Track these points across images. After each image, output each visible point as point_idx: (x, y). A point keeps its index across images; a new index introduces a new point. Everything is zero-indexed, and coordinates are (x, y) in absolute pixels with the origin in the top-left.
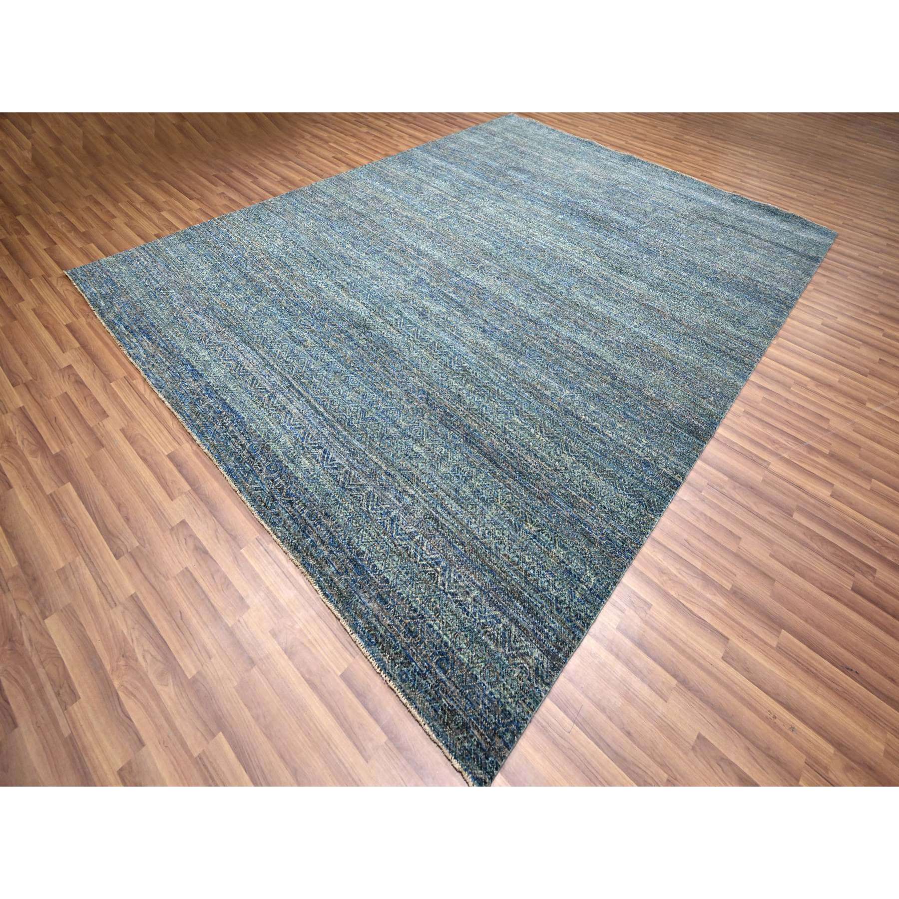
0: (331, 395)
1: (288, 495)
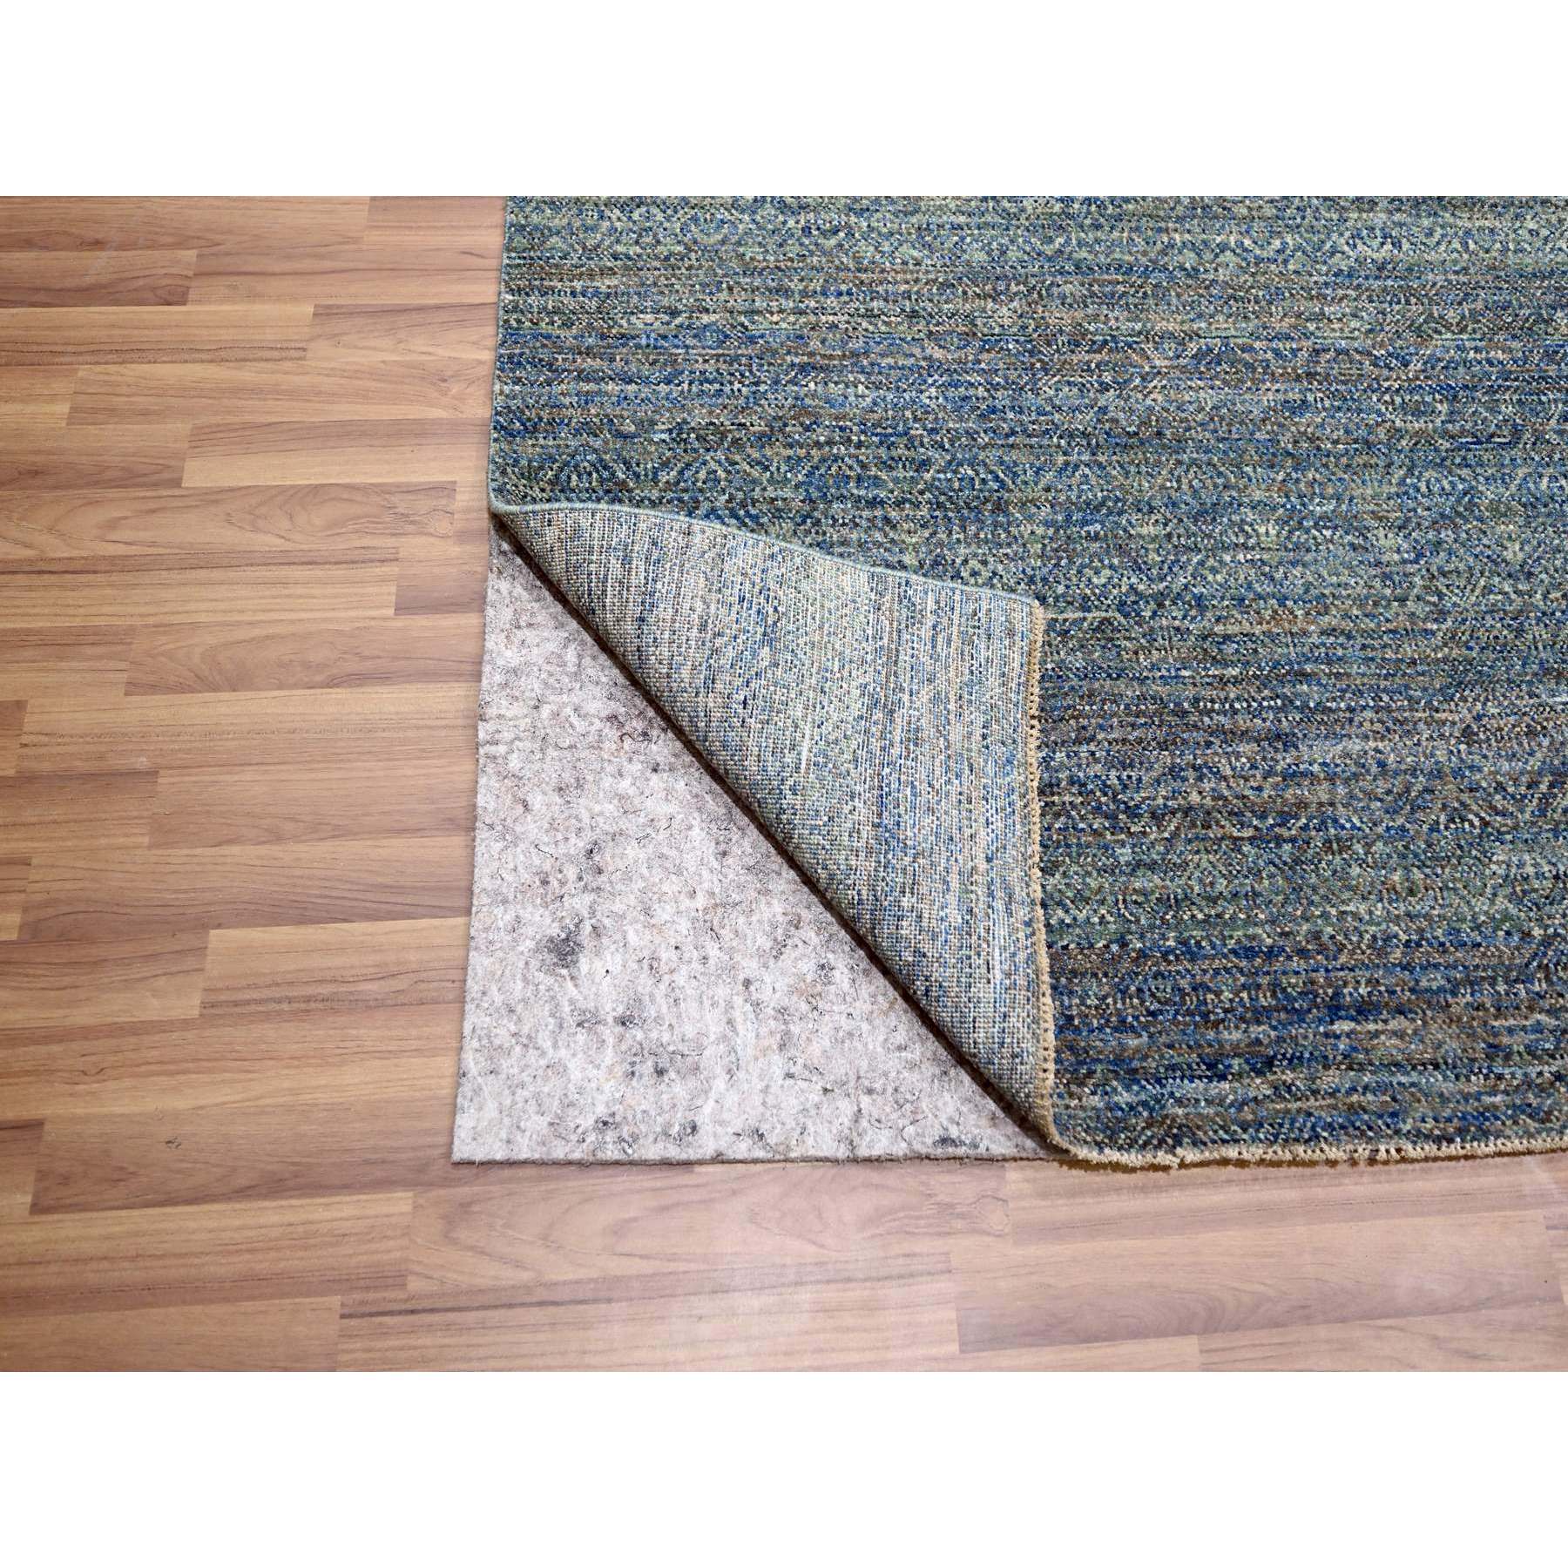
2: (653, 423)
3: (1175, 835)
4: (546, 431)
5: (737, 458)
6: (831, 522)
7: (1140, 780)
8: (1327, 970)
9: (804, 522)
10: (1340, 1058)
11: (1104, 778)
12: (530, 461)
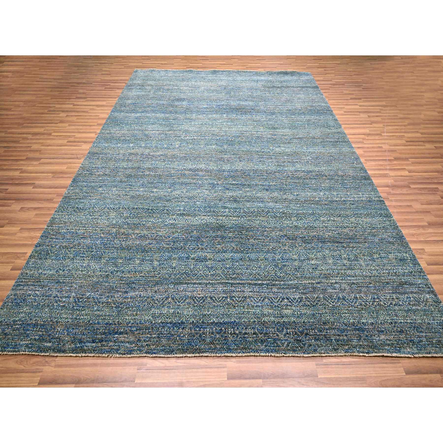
0: (254, 272)
1: (302, 333)
3: (104, 306)
4: (42, 246)
5: (67, 250)
7: (103, 298)
8: (118, 327)
10: (113, 341)
11: (98, 297)
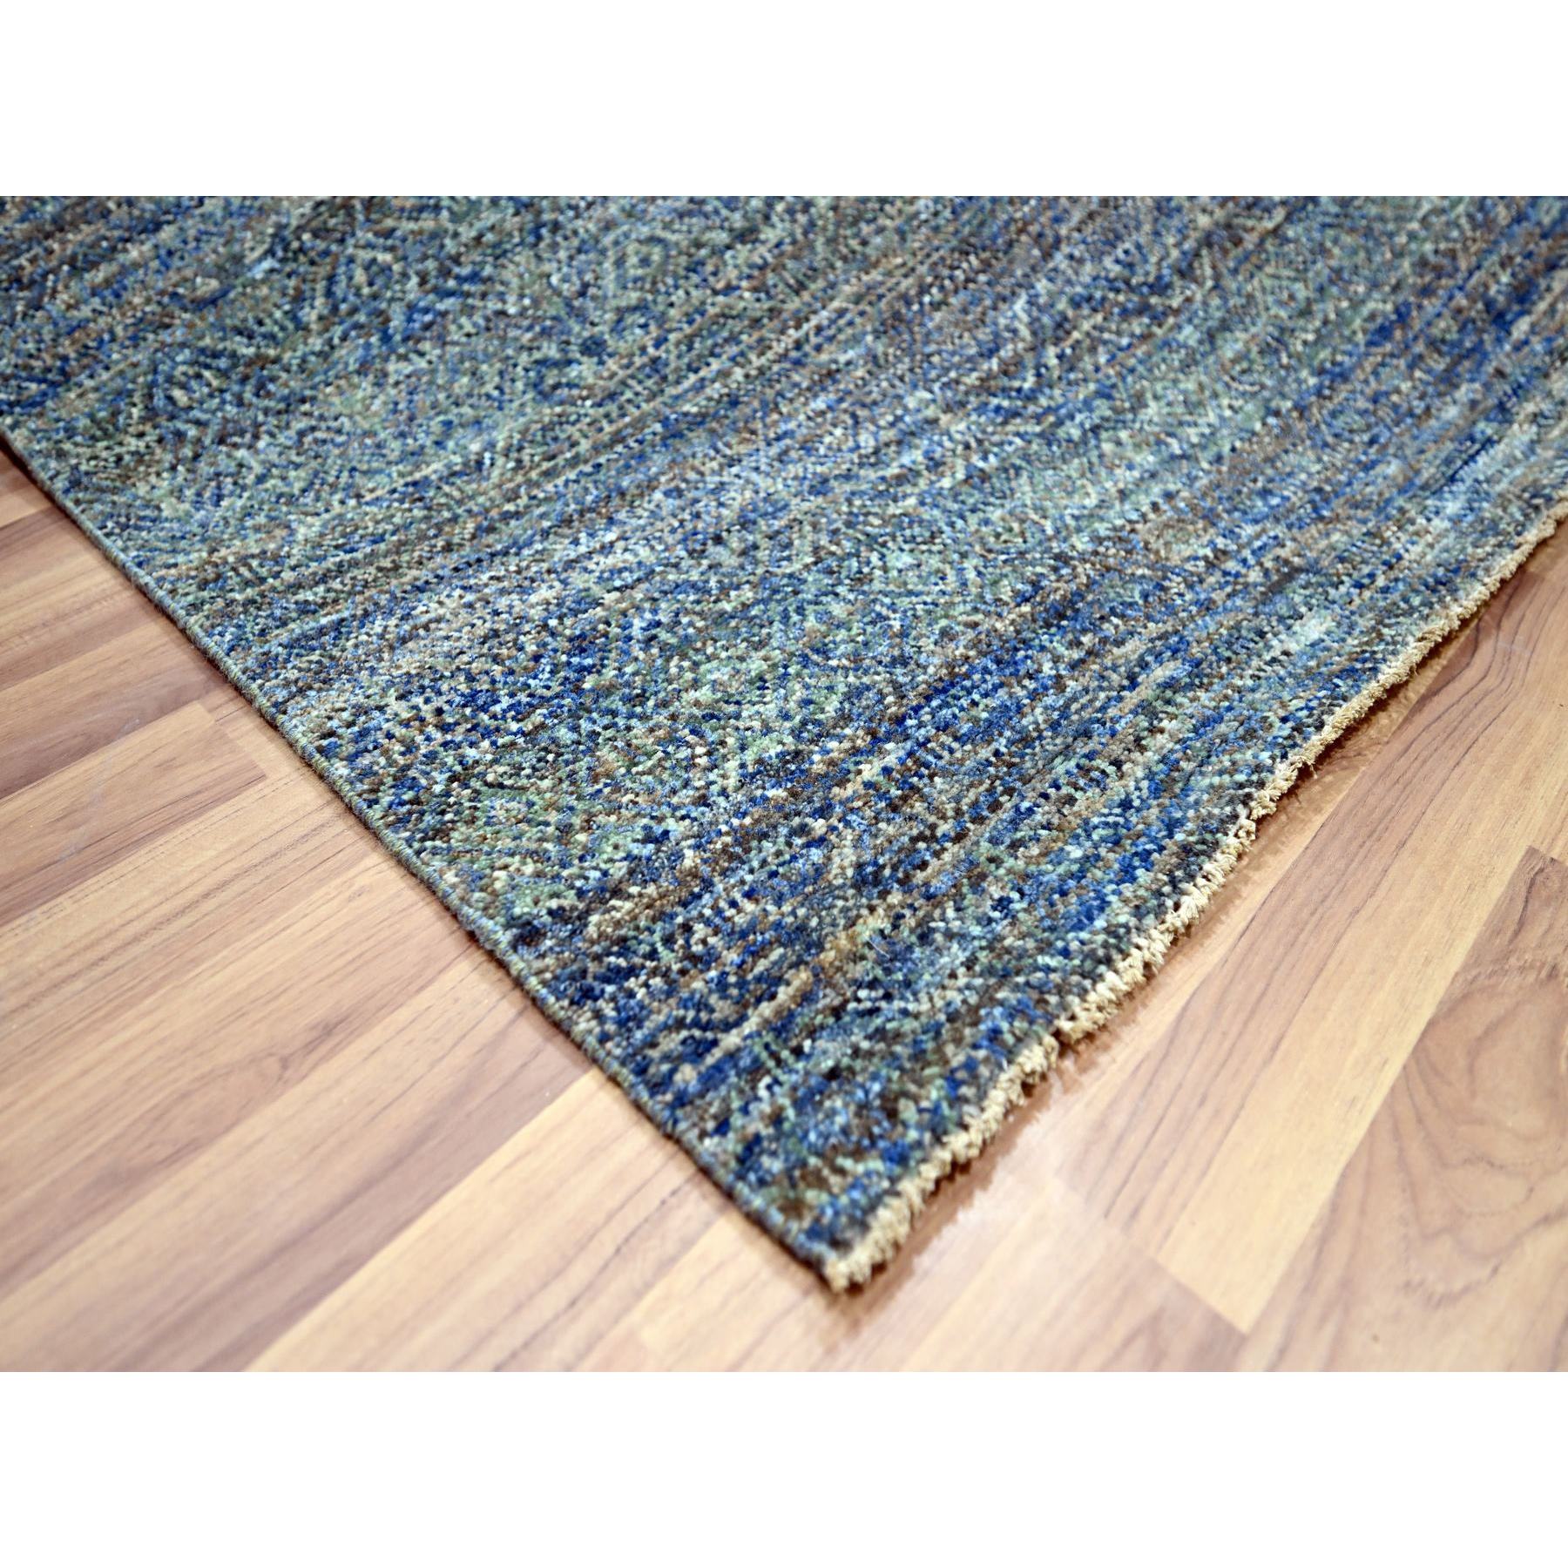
2: (238, 259)
3: (1217, 277)
4: (84, 367)
5: (389, 223)
6: (571, 213)
7: (1139, 247)
8: (1461, 288)
9: (539, 238)
10: (1547, 359)
11: (1103, 274)
12: (92, 417)
